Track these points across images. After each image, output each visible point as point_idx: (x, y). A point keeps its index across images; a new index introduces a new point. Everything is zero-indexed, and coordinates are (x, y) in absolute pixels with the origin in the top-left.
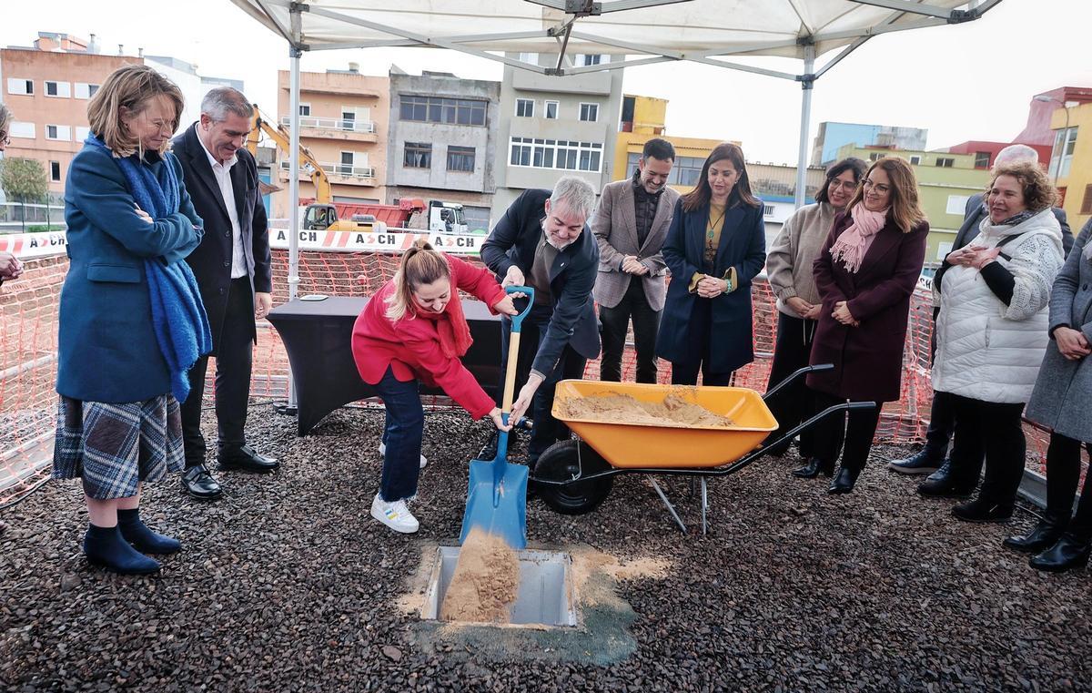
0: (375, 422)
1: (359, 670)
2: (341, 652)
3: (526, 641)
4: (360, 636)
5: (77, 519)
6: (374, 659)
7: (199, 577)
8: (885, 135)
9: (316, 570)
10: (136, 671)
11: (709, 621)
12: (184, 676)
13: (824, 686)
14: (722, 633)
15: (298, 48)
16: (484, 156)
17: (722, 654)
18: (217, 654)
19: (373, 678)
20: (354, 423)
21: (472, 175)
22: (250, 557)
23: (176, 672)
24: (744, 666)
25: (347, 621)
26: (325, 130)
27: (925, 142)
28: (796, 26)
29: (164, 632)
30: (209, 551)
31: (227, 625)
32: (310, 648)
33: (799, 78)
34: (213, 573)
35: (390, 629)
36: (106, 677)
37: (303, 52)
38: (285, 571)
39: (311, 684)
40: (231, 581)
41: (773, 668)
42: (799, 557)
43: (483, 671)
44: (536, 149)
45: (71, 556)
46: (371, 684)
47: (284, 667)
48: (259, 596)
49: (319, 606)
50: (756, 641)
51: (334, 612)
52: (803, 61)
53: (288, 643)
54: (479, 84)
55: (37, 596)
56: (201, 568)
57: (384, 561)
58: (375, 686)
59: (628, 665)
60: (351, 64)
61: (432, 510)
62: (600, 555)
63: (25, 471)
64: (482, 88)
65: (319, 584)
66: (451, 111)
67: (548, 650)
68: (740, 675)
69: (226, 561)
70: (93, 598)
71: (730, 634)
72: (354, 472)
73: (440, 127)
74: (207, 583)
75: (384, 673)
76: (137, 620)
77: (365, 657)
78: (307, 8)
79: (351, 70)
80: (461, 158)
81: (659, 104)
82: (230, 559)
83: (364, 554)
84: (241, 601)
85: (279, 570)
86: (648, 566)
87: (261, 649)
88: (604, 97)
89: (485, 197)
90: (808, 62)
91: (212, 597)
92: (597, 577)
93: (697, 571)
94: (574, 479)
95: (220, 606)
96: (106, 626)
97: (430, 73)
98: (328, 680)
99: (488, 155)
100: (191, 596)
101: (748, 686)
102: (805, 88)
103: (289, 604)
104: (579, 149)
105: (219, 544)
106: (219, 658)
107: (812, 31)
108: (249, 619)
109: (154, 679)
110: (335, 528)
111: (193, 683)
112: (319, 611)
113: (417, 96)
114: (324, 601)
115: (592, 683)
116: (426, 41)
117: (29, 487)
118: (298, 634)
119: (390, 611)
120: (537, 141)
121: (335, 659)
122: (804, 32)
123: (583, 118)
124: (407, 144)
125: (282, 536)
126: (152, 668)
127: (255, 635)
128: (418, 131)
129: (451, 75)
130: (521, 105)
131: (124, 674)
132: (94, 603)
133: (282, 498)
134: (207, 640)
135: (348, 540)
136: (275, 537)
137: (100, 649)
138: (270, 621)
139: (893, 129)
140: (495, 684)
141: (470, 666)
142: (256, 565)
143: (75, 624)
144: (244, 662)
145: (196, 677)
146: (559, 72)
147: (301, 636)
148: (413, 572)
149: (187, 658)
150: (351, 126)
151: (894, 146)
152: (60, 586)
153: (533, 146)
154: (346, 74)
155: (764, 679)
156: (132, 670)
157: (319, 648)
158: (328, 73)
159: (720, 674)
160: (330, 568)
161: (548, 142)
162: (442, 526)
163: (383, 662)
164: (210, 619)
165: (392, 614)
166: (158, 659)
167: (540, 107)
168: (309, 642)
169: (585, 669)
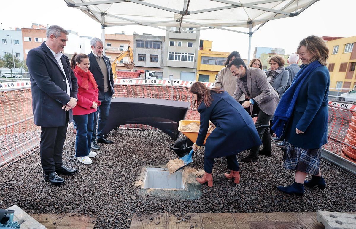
0: (129, 133)
1: (124, 202)
2: (119, 197)
3: (171, 193)
4: (124, 193)
6: (128, 199)
7: (78, 177)
8: (274, 50)
9: (112, 175)
10: (61, 204)
11: (222, 187)
12: (74, 205)
14: (226, 190)
15: (104, 26)
16: (161, 57)
17: (226, 196)
18: (83, 199)
19: (128, 204)
20: (123, 133)
21: (157, 63)
22: (93, 172)
23: (72, 204)
24: (232, 199)
25: (121, 189)
26: (115, 51)
27: (284, 52)
28: (247, 18)
29: (68, 193)
30: (81, 170)
31: (86, 191)
32: (110, 197)
33: (248, 34)
34: (83, 176)
35: (133, 191)
36: (52, 206)
37: (105, 27)
38: (103, 175)
39: (110, 206)
40: (88, 178)
41: (240, 199)
42: (248, 168)
43: (159, 201)
44: (175, 55)
45: (42, 172)
46: (127, 206)
47: (102, 202)
48: (95, 182)
49: (113, 185)
50: (235, 192)
51: (117, 186)
52: (249, 28)
53: (104, 195)
54: (159, 37)
55: (32, 184)
56: (79, 175)
57: (131, 172)
58: (128, 207)
59: (199, 199)
61: (145, 157)
62: (192, 169)
63: (29, 148)
64: (161, 38)
65: (113, 179)
66: (151, 45)
67: (177, 195)
68: (231, 202)
69: (86, 173)
71: (228, 190)
72: (123, 147)
73: (148, 49)
74: (81, 179)
75: (131, 203)
76: (61, 190)
77: (125, 199)
78: (106, 14)
79: (122, 33)
80: (154, 58)
81: (210, 42)
82: (88, 172)
83: (126, 170)
84: (90, 184)
85: (101, 175)
87: (96, 197)
88: (194, 40)
89: (161, 69)
90: (251, 29)
91: (82, 183)
92: (191, 175)
93: (219, 173)
94: (185, 148)
95: (84, 185)
96: (52, 192)
97: (145, 34)
98: (115, 205)
99: (162, 57)
100: (76, 183)
101: (233, 204)
102: (250, 36)
103: (104, 185)
104: (188, 55)
105: (84, 168)
106: (84, 200)
107: (252, 20)
108: (93, 189)
109: (66, 206)
110: (117, 163)
111: (76, 207)
112: (113, 186)
113: (141, 41)
114: (114, 184)
115: (189, 205)
116: (141, 24)
117: (30, 153)
119: (133, 186)
121: (117, 199)
122: (249, 20)
123: (189, 46)
124: (139, 54)
125: (102, 165)
126: (65, 203)
127: (94, 193)
128: (142, 51)
129: (151, 34)
130: (171, 43)
131: (57, 205)
132: (48, 185)
133: (102, 155)
134: (81, 195)
135: (121, 166)
136: (100, 166)
137: (50, 198)
138: (99, 189)
139: (276, 49)
140: (162, 205)
141: (155, 200)
142: (95, 174)
143: (43, 191)
144: (91, 201)
145: (77, 205)
146: (179, 32)
147: (107, 193)
148: (139, 175)
149: (75, 200)
150: (123, 49)
151: (276, 54)
152: (39, 181)
153: (175, 54)
154: (121, 34)
155: (237, 203)
157: (113, 197)
158: (116, 34)
159: (225, 201)
160: (116, 174)
161: (179, 53)
162: (148, 162)
163: (130, 200)
164: (82, 189)
166: (67, 200)
168: (110, 195)
169: (187, 201)
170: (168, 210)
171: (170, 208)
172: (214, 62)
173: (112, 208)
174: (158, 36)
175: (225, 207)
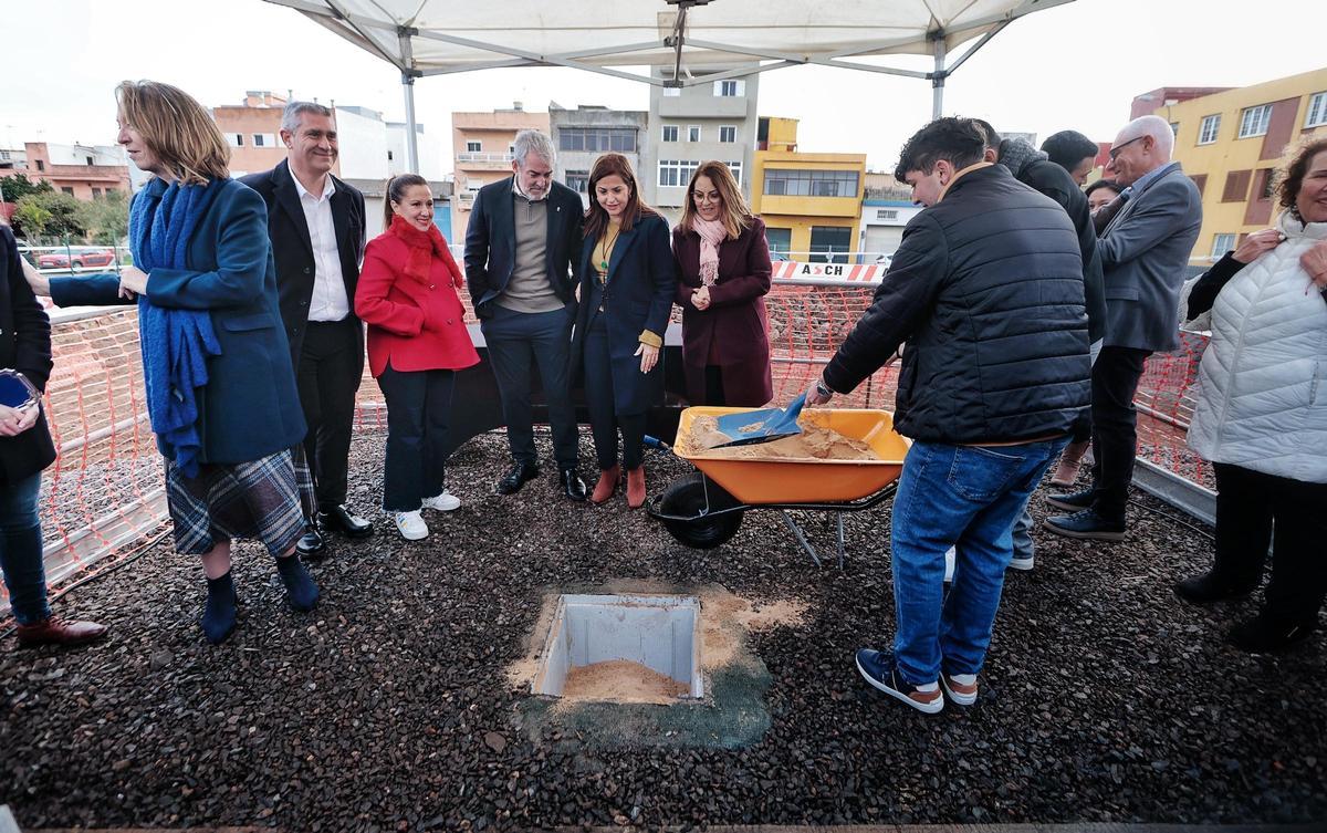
1: (454, 769)
2: (438, 743)
3: (646, 722)
4: (463, 720)
5: (190, 577)
6: (474, 753)
7: (299, 647)
9: (427, 631)
10: (206, 777)
12: (258, 783)
13: (989, 774)
15: (410, 74)
19: (468, 780)
22: (358, 618)
23: (251, 778)
25: (451, 700)
26: (494, 164)
29: (246, 724)
31: (317, 711)
32: (404, 739)
34: (315, 642)
35: (496, 710)
36: (170, 788)
37: (415, 79)
38: (392, 635)
40: (332, 651)
43: (595, 765)
44: (683, 169)
45: (170, 625)
47: (371, 768)
48: (358, 669)
49: (422, 681)
51: (437, 688)
52: (933, 57)
53: (381, 734)
54: (628, 114)
55: (122, 680)
56: (303, 634)
57: (501, 617)
59: (761, 749)
60: (515, 103)
61: (558, 550)
62: (733, 598)
64: (632, 118)
65: (426, 652)
66: (605, 140)
67: (670, 733)
69: (332, 626)
70: (180, 679)
74: (306, 655)
75: (483, 772)
76: (221, 709)
77: (464, 750)
78: (415, 31)
79: (516, 108)
81: (792, 123)
83: (481, 609)
84: (338, 679)
85: (386, 635)
86: (784, 612)
88: (741, 119)
91: (307, 674)
92: (728, 628)
94: (702, 515)
95: (314, 687)
96: (185, 719)
97: (585, 107)
98: (416, 785)
100: (285, 673)
102: (936, 85)
103: (389, 681)
106: (300, 759)
108: (342, 703)
112: (421, 689)
113: (574, 128)
114: (429, 674)
115: (718, 778)
116: (539, 59)
117: (151, 541)
118: (394, 719)
119: (499, 685)
120: (683, 163)
121: (430, 754)
123: (723, 139)
124: (567, 172)
125: (397, 590)
126: (225, 773)
127: (346, 724)
128: (576, 160)
129: (604, 108)
130: (667, 131)
131: (192, 783)
132: (179, 686)
134: (290, 732)
136: (389, 590)
138: (365, 705)
140: (608, 785)
141: (581, 759)
142: (363, 629)
143: (153, 715)
144: (327, 762)
145: (270, 785)
146: (677, 83)
147: (396, 723)
148: (530, 629)
149: (265, 758)
152: (149, 665)
153: (681, 167)
154: (511, 112)
156: (202, 776)
157: (415, 739)
158: (496, 111)
160: (441, 629)
162: (567, 569)
163: (483, 757)
165: (500, 688)
166: (233, 760)
167: (684, 132)
168: (405, 730)
169: (712, 758)
170: (631, 807)
171: (639, 797)
172: (805, 185)
173: (405, 801)
174: (627, 112)
175: (868, 793)
